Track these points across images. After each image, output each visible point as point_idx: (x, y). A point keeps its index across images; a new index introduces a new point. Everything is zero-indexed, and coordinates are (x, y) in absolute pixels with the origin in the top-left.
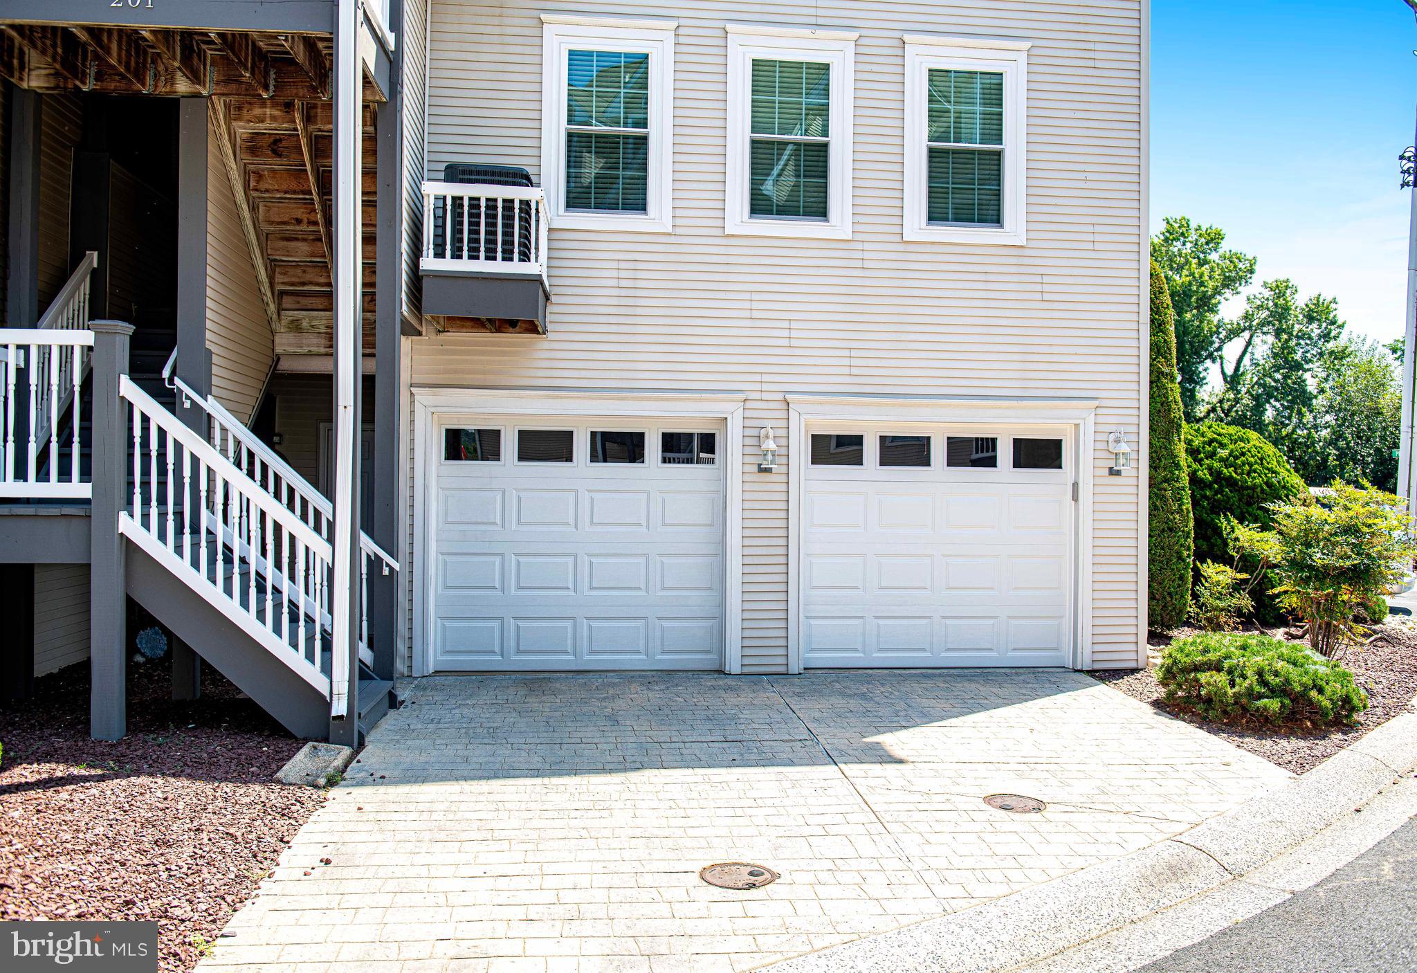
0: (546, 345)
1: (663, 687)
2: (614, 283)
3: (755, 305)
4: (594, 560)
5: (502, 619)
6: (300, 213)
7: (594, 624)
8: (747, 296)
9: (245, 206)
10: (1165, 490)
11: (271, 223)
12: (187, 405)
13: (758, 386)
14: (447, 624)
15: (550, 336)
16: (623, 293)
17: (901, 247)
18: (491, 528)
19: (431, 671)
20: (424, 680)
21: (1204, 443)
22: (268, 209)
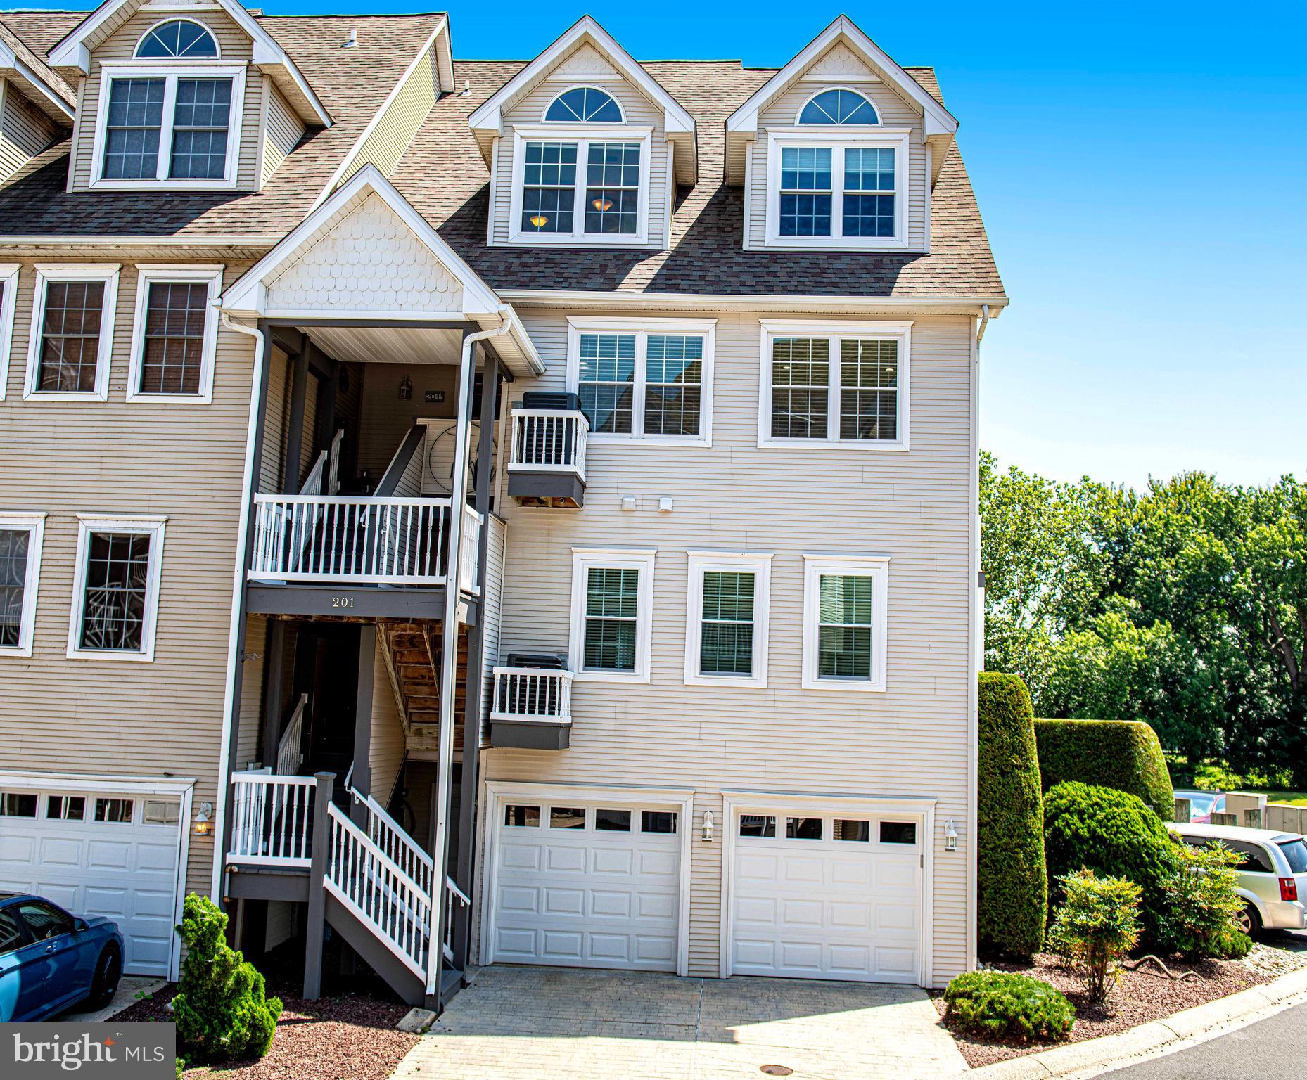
0: (569, 755)
1: (631, 983)
2: (613, 715)
3: (703, 731)
4: (596, 894)
5: (536, 930)
6: (424, 672)
7: (595, 937)
8: (698, 725)
9: (393, 674)
10: (1018, 853)
11: (407, 678)
12: (357, 802)
13: (703, 784)
14: (503, 932)
15: (572, 749)
16: (619, 722)
17: (800, 693)
18: (533, 870)
19: (491, 961)
20: (485, 969)
21: (1089, 805)
22: (406, 669)
